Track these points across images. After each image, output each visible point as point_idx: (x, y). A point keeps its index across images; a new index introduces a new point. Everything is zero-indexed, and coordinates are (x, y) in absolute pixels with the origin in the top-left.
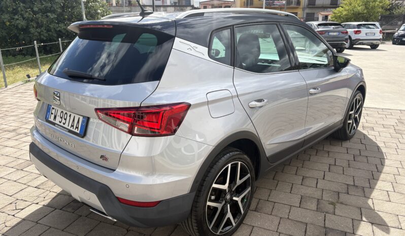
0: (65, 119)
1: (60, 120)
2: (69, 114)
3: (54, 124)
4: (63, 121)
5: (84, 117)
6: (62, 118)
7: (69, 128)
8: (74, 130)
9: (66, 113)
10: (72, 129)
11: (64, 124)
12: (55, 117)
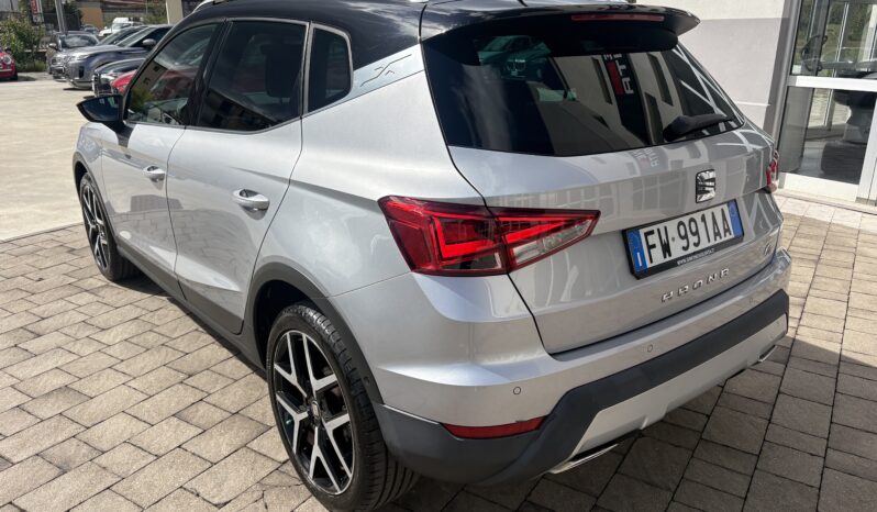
0: (696, 233)
1: (684, 243)
2: (697, 216)
3: (672, 264)
4: (693, 239)
5: (728, 203)
6: (685, 237)
7: (713, 243)
8: (724, 239)
9: (692, 220)
10: (719, 241)
11: (696, 245)
12: (666, 249)
